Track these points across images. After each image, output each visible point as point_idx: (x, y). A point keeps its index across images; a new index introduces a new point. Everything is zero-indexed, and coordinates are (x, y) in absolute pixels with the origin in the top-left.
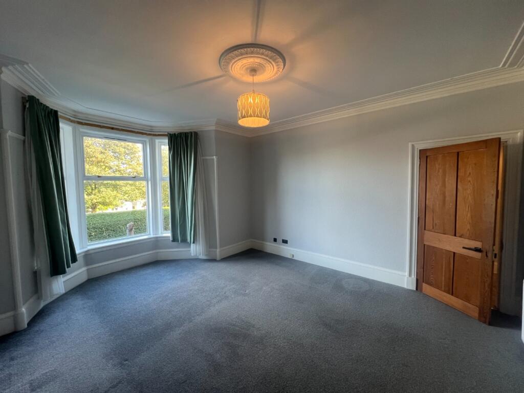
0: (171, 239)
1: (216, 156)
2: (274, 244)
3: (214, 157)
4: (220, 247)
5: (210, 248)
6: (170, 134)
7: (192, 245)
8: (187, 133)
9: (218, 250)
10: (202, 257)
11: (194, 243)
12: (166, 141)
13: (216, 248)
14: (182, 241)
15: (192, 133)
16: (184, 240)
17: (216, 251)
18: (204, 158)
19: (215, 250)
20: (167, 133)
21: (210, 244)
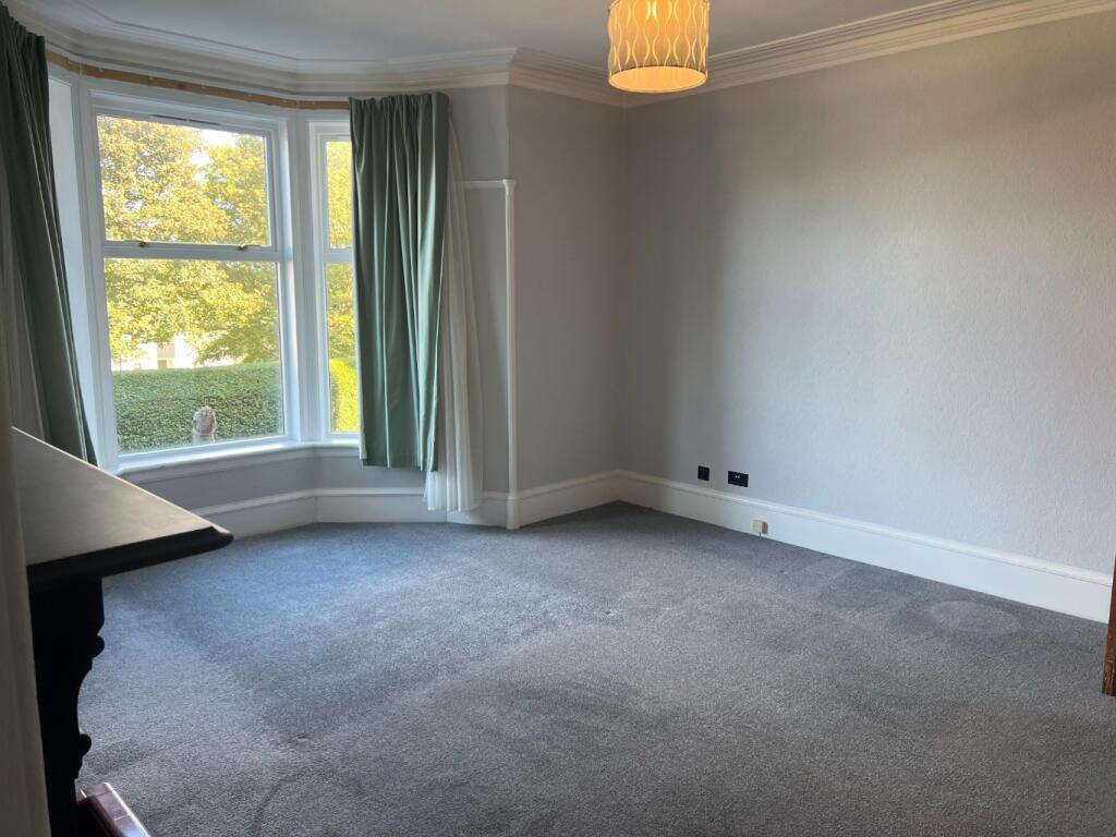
0: (361, 454)
1: (510, 178)
2: (701, 489)
3: (504, 181)
4: (520, 488)
5: (484, 489)
6: (358, 103)
7: (429, 475)
8: (416, 98)
9: (512, 497)
10: (459, 516)
11: (435, 468)
12: (345, 125)
13: (507, 491)
14: (394, 465)
15: (430, 96)
16: (405, 461)
17: (506, 500)
18: (468, 184)
19: (500, 495)
20: (346, 99)
21: (486, 476)
